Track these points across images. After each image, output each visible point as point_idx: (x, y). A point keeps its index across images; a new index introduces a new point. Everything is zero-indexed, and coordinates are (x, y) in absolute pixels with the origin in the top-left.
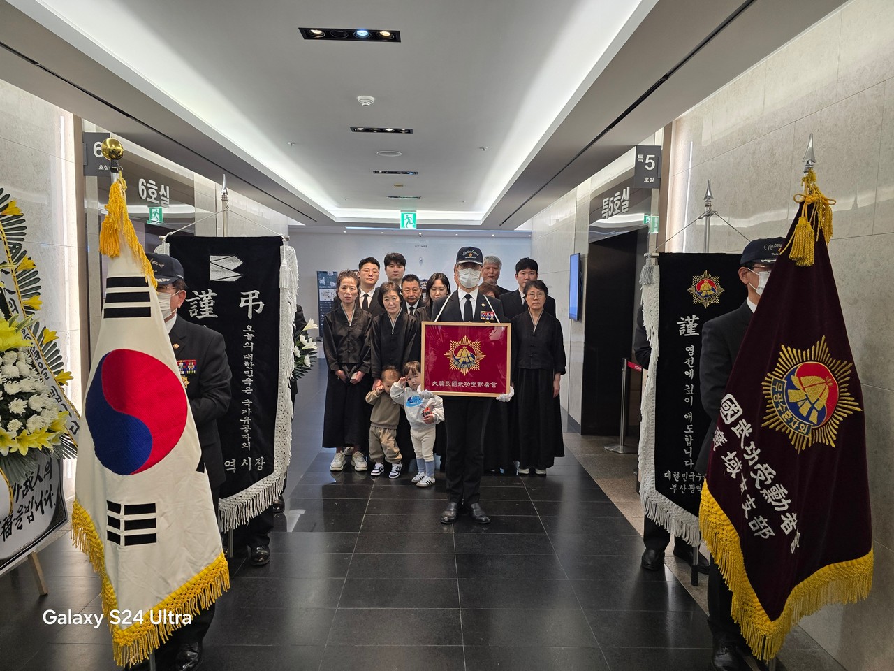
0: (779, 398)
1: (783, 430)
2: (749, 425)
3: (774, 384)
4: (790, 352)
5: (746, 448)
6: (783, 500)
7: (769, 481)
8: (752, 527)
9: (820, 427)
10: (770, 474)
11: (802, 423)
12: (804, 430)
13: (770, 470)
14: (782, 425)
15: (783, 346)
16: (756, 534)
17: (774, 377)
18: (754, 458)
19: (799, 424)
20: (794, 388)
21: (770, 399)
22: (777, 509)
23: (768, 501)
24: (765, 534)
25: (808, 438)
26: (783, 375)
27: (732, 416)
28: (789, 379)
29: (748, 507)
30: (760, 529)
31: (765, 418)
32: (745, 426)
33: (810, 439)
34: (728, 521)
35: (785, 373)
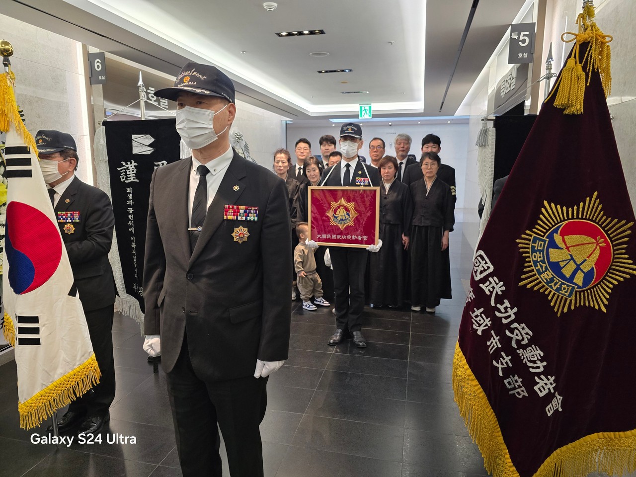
0: (538, 257)
1: (541, 291)
2: (502, 283)
3: (534, 242)
4: (554, 209)
5: (499, 306)
6: (538, 362)
7: (525, 342)
8: (507, 385)
9: (587, 290)
10: (527, 334)
11: (564, 284)
12: (566, 292)
13: (527, 330)
14: (541, 285)
15: (545, 203)
16: (511, 392)
17: (534, 235)
18: (509, 316)
19: (561, 285)
20: (556, 247)
21: (529, 257)
22: (531, 370)
23: (524, 361)
24: (519, 394)
25: (571, 301)
26: (545, 233)
27: (481, 272)
28: (551, 237)
29: (502, 364)
30: (515, 388)
31: (523, 277)
32: (497, 284)
33: (573, 302)
34: (473, 377)
35: (547, 231)
